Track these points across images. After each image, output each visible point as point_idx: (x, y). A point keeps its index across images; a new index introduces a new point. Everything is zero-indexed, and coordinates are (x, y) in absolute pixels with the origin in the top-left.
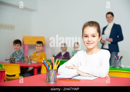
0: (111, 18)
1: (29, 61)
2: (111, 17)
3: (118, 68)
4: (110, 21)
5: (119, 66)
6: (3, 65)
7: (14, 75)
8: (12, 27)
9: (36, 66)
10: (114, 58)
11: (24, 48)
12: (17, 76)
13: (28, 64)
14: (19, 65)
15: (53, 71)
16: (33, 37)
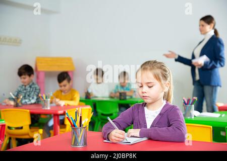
3: (189, 118)
7: (22, 128)
8: (17, 42)
11: (38, 77)
12: (26, 129)
14: (28, 111)
15: (83, 130)
16: (52, 58)
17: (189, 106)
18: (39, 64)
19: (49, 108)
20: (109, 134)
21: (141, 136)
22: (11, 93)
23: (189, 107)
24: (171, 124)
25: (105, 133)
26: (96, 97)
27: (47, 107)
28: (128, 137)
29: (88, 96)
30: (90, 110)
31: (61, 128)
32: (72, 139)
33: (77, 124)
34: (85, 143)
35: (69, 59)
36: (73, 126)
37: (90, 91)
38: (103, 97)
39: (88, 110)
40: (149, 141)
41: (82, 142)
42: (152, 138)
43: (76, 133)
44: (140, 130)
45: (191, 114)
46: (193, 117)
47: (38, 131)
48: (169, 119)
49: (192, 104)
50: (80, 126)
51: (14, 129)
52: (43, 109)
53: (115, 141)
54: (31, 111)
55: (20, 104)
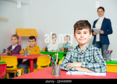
0: (102, 13)
1: (26, 54)
2: (102, 11)
3: (108, 61)
4: (101, 15)
5: (109, 59)
6: (1, 57)
7: (12, 67)
9: (33, 58)
10: (105, 52)
12: (15, 67)
13: (24, 56)
14: (16, 57)
16: (25, 29)
18: (18, 33)
19: (26, 56)
34: (60, 74)
35: (35, 30)
49: (110, 54)
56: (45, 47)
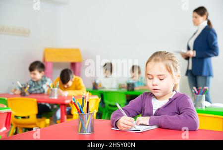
3: (199, 108)
7: (29, 117)
8: (25, 33)
10: (193, 91)
12: (33, 118)
14: (35, 100)
15: (90, 116)
16: (60, 49)
17: (200, 95)
18: (47, 55)
19: (56, 98)
20: (117, 121)
21: (151, 124)
22: (18, 82)
23: (200, 97)
24: (181, 112)
25: (113, 121)
26: (104, 88)
27: (54, 96)
28: (137, 124)
29: (95, 87)
30: (97, 100)
31: (68, 118)
32: (78, 126)
33: (84, 110)
34: (92, 131)
36: (80, 112)
37: (97, 82)
38: (111, 88)
39: (95, 100)
40: (159, 129)
41: (89, 129)
42: (162, 126)
43: (83, 120)
44: (149, 117)
45: (201, 104)
46: (204, 108)
47: (44, 120)
48: (180, 107)
49: (202, 94)
50: (88, 112)
51: (20, 118)
52: (50, 98)
53: (123, 129)
54: (38, 100)
55: (27, 94)
56: (93, 82)
